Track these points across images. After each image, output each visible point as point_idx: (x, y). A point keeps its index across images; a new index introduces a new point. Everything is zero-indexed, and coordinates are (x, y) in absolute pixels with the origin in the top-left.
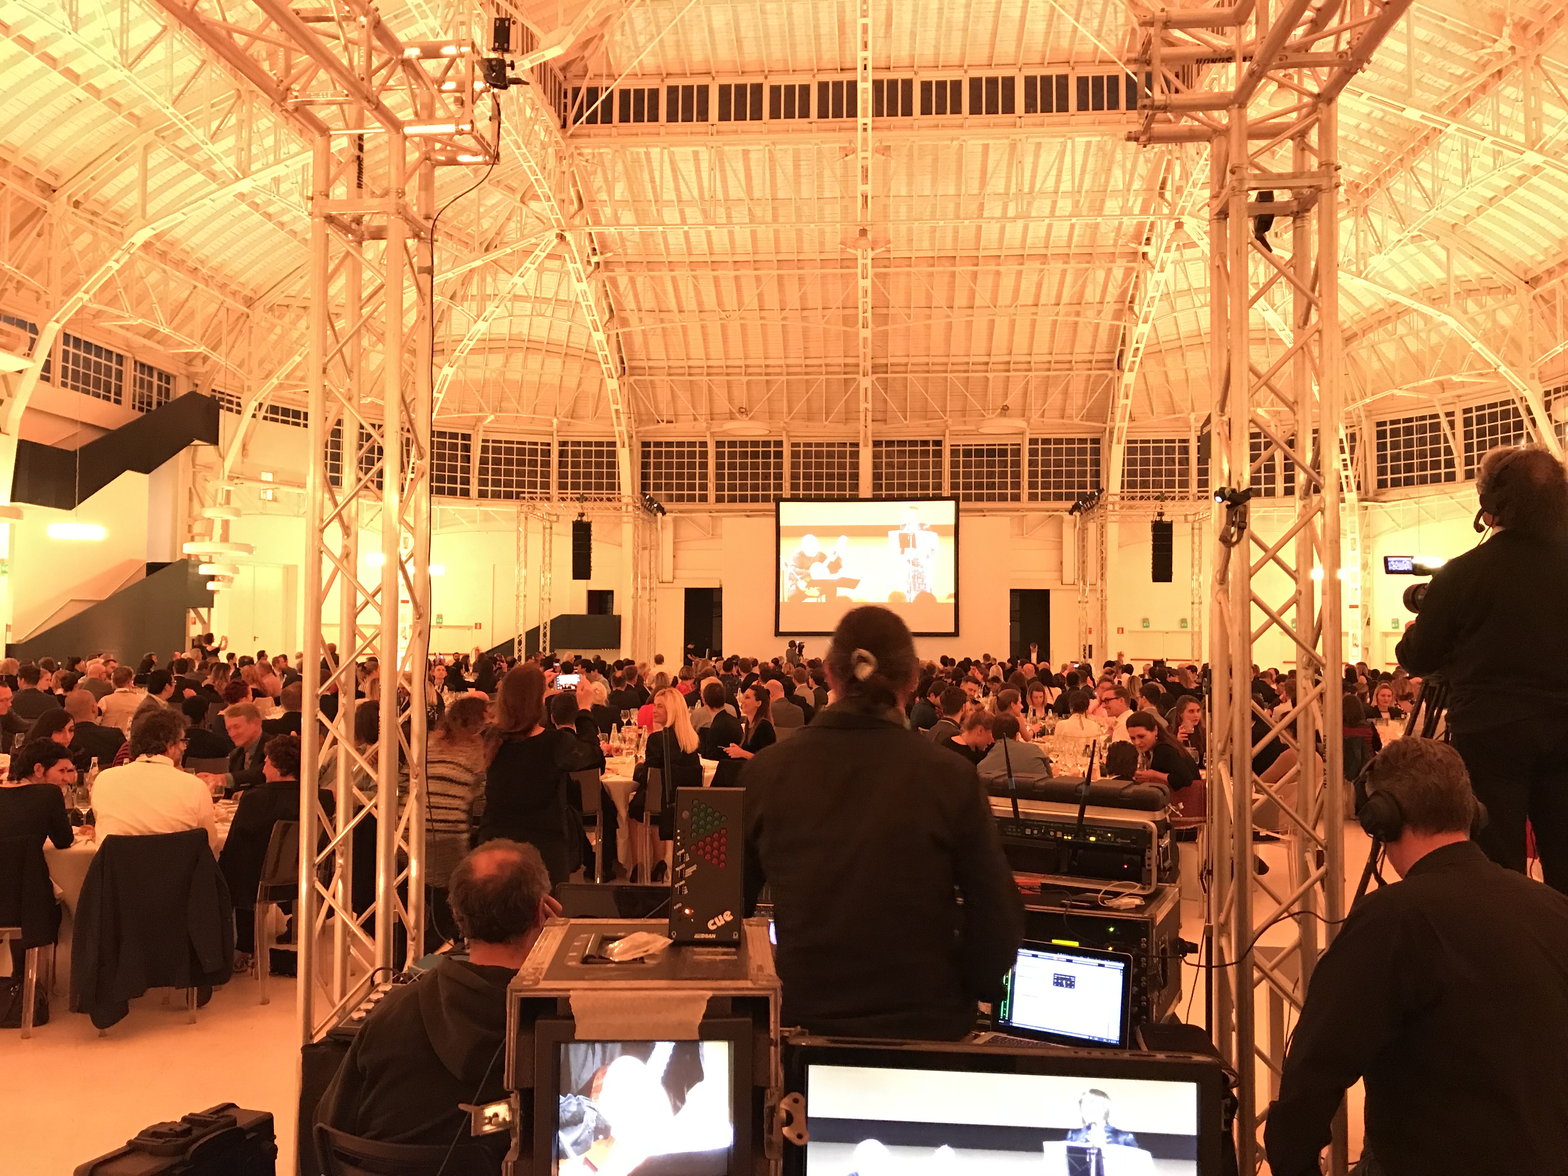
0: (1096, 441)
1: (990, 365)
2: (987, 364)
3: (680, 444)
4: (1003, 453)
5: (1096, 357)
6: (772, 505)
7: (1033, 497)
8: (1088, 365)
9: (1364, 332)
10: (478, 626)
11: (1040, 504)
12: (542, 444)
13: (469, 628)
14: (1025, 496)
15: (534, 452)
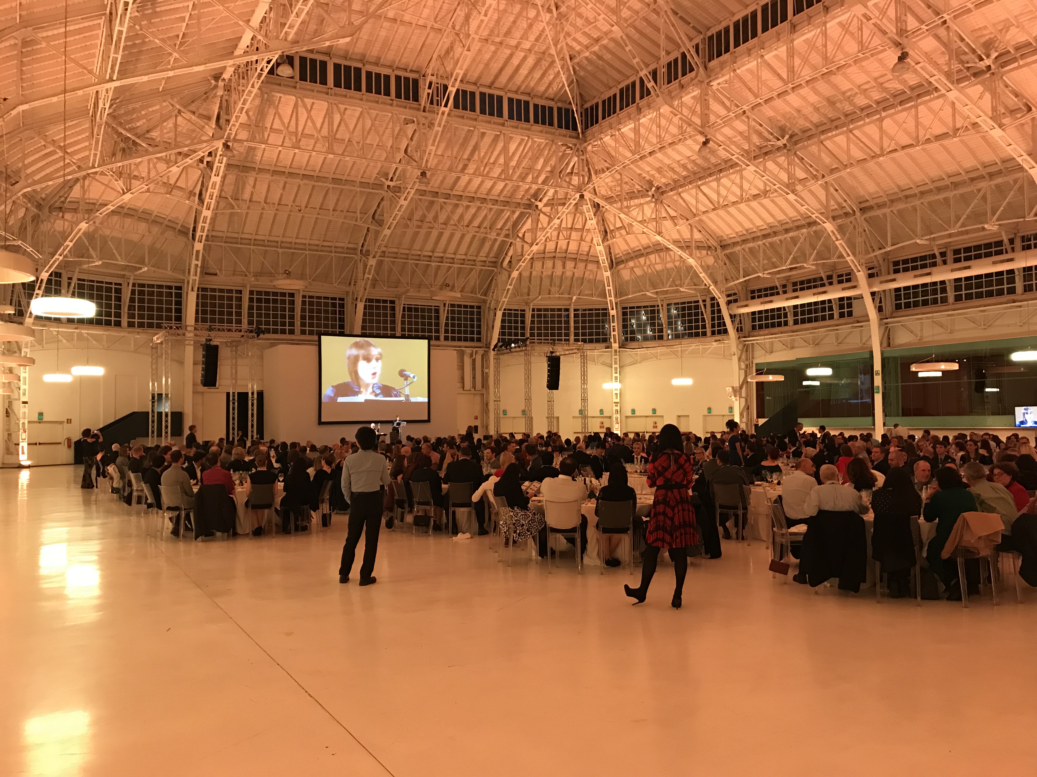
0: (479, 307)
1: (433, 258)
2: (431, 257)
3: (221, 291)
4: (430, 311)
5: (489, 259)
6: (316, 338)
7: (446, 338)
8: (483, 264)
9: (627, 261)
10: (69, 421)
11: (450, 343)
12: (116, 284)
13: (61, 423)
14: (442, 338)
15: (109, 290)
